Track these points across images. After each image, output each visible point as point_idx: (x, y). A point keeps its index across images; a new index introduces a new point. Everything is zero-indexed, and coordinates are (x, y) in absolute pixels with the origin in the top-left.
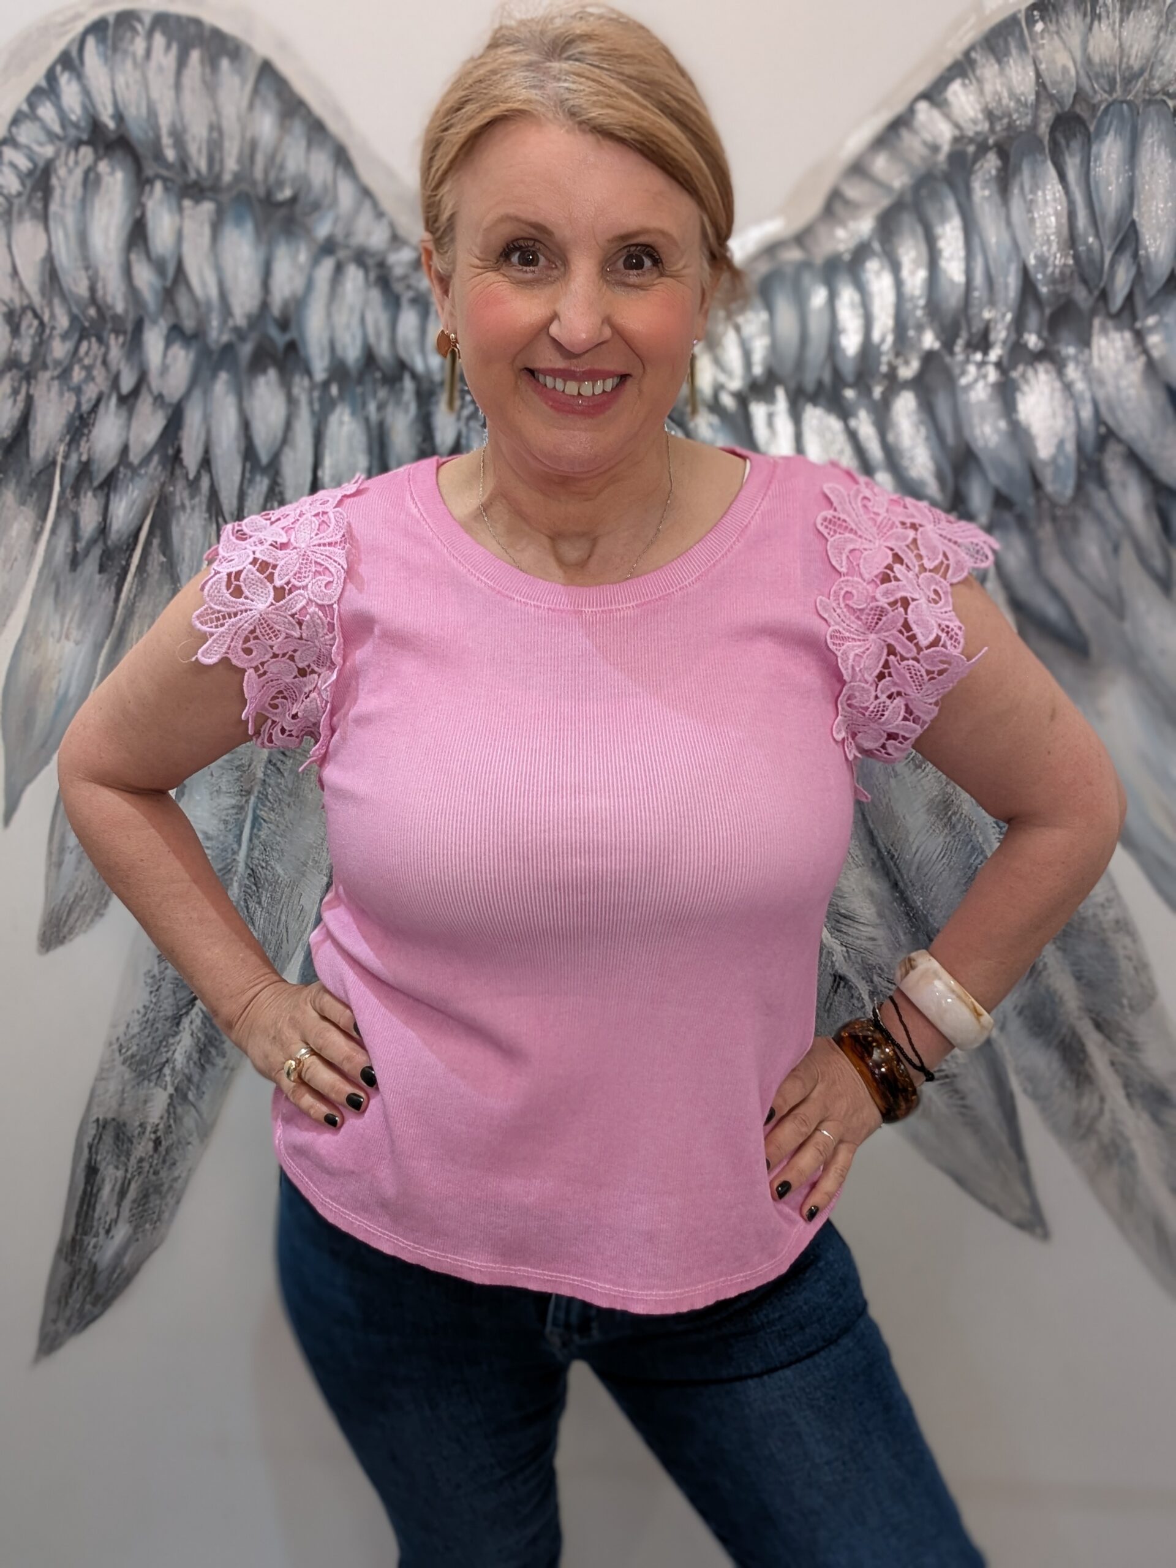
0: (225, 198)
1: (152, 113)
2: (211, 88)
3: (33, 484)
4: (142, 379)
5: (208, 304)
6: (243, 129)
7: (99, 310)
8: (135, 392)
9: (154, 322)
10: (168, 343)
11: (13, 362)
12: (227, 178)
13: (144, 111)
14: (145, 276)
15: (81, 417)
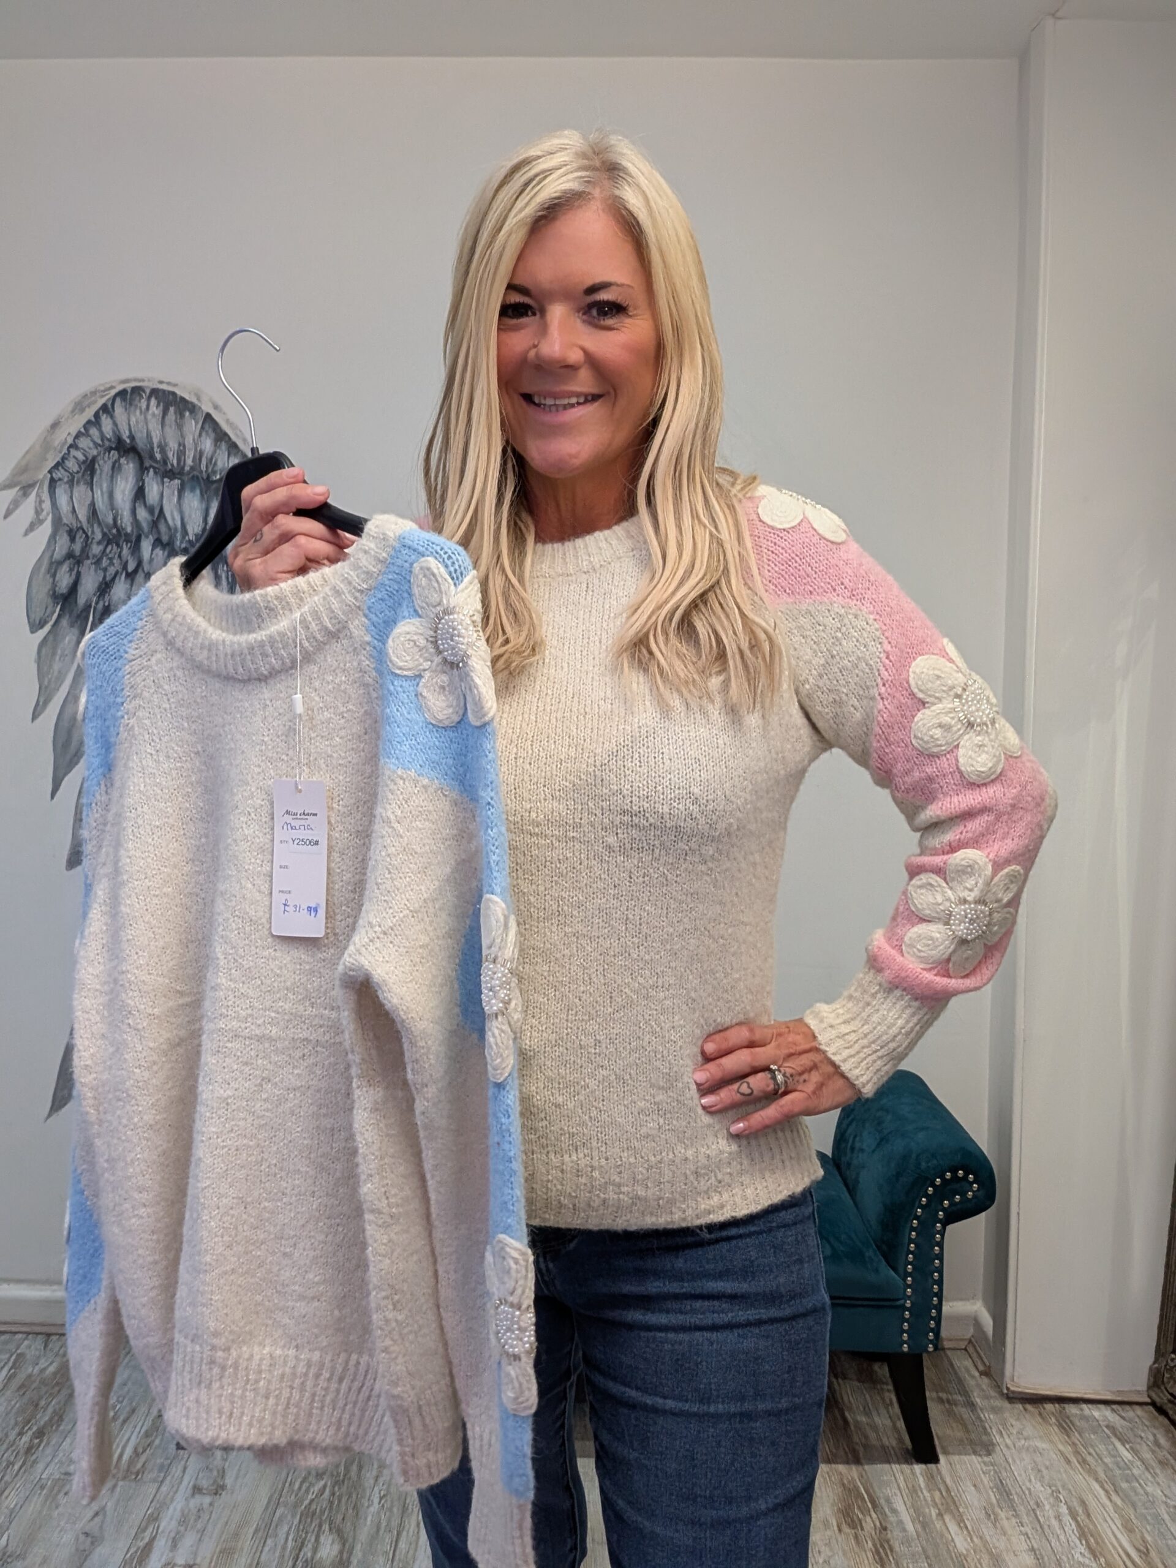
0: (186, 478)
1: (149, 436)
2: (180, 427)
3: (78, 617)
4: (140, 564)
5: (176, 529)
6: (196, 445)
7: (118, 530)
8: (136, 571)
9: (147, 537)
10: (154, 547)
11: (70, 555)
12: (187, 468)
13: (145, 435)
14: (142, 514)
15: (106, 583)
